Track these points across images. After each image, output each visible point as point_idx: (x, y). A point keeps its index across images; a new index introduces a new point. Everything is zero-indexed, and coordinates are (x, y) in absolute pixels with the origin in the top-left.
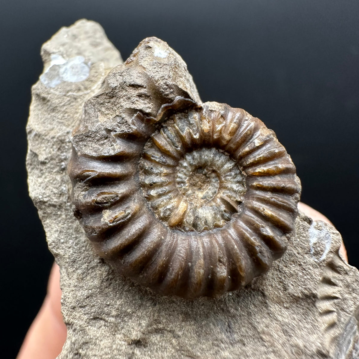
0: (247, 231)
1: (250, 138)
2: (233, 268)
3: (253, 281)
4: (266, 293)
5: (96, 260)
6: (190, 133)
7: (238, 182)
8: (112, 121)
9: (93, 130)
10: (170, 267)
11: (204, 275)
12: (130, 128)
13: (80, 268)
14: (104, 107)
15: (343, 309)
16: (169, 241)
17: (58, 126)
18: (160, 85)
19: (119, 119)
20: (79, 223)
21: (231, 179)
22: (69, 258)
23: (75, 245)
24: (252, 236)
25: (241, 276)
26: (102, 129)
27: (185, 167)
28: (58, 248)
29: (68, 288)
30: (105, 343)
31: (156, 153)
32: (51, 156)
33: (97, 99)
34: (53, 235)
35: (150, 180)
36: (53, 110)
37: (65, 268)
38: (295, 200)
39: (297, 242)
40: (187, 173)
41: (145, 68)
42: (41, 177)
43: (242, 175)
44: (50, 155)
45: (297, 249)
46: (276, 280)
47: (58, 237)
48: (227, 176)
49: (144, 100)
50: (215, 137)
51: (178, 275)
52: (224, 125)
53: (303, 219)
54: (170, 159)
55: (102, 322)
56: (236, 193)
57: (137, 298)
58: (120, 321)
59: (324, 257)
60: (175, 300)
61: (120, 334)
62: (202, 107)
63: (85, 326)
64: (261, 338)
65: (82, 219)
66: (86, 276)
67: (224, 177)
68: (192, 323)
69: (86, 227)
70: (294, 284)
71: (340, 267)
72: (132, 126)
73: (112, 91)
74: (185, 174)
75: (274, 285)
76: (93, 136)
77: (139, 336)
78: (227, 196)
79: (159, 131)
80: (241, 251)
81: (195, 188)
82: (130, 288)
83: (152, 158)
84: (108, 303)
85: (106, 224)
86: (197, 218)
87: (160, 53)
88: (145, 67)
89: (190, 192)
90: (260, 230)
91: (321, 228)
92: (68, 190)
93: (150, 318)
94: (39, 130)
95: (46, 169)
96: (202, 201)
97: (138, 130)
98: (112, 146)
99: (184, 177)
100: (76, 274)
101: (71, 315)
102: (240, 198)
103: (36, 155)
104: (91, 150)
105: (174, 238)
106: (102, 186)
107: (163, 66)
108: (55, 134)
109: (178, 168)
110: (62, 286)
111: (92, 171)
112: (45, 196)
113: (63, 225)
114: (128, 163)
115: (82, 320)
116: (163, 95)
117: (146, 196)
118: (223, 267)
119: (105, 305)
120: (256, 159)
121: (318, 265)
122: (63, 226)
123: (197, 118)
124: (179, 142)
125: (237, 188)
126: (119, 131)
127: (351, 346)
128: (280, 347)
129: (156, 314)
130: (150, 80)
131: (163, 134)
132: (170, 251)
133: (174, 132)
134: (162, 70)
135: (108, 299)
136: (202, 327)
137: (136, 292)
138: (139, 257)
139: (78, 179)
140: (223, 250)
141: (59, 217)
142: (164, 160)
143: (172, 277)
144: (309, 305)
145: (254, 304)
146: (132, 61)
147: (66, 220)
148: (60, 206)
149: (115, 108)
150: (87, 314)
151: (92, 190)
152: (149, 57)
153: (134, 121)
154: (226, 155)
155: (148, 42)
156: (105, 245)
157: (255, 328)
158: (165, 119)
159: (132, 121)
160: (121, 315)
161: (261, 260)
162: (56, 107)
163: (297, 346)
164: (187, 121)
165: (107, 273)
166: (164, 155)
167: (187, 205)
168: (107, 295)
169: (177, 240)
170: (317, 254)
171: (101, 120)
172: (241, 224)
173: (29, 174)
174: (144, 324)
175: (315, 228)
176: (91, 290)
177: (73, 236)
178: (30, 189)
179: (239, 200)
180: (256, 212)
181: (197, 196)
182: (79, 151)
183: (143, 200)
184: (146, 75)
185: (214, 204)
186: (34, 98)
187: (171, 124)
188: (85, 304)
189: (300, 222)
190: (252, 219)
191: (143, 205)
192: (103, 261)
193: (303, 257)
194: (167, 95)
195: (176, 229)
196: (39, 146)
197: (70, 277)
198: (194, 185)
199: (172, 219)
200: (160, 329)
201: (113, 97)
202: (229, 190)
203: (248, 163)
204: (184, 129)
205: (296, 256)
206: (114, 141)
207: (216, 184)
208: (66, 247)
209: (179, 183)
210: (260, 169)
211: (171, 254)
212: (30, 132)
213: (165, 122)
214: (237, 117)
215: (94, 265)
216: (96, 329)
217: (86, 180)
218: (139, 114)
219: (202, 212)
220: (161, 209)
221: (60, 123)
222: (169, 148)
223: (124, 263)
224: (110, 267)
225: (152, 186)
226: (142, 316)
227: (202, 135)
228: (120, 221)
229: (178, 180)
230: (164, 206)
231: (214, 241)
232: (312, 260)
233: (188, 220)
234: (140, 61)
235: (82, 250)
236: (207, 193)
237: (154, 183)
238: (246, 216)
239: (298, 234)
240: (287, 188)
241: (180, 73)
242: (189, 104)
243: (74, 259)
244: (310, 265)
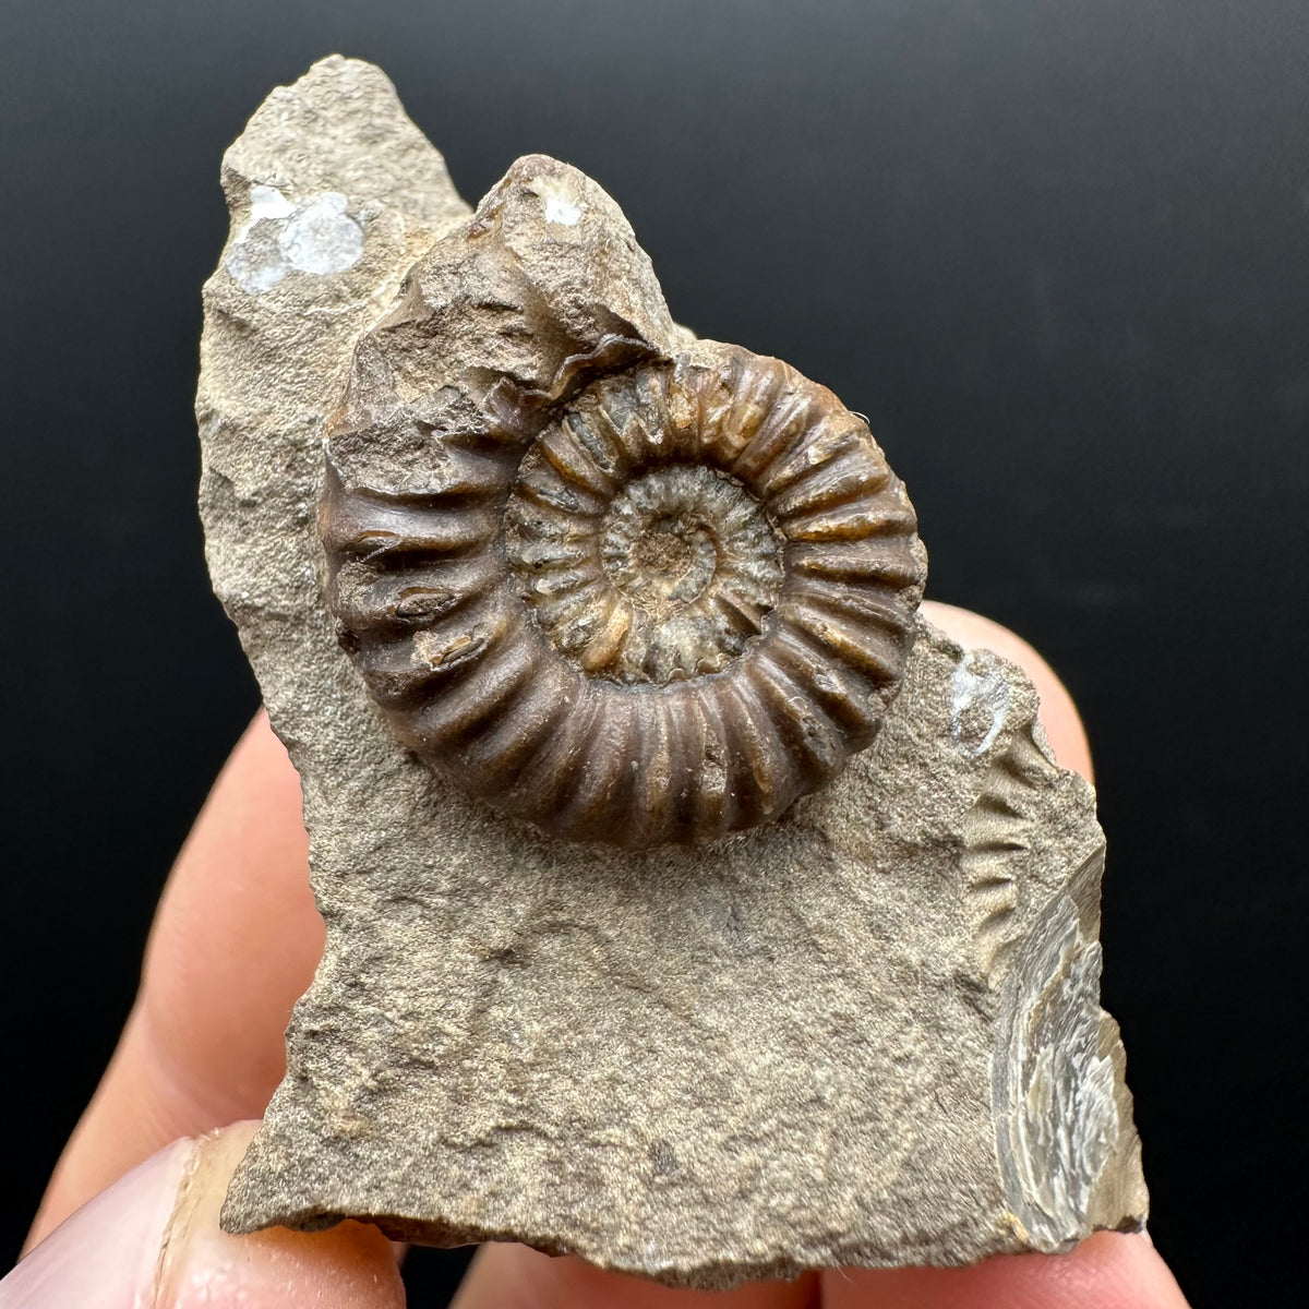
0: (780, 682)
1: (796, 442)
2: (742, 773)
3: (799, 804)
4: (831, 835)
5: (398, 757)
6: (640, 430)
7: (764, 556)
8: (433, 399)
9: (385, 424)
10: (586, 772)
11: (668, 790)
12: (483, 421)
13: (355, 777)
14: (411, 358)
15: (1035, 877)
16: (584, 708)
17: (283, 403)
18: (560, 305)
19: (452, 397)
20: (348, 662)
21: (747, 547)
22: (326, 752)
23: (341, 719)
24: (791, 693)
25: (761, 792)
26: (409, 421)
27: (627, 518)
28: (296, 726)
29: (326, 827)
30: (424, 957)
31: (551, 483)
32: (269, 486)
33: (393, 335)
34: (280, 695)
35: (534, 554)
36: (269, 356)
37: (317, 776)
38: (909, 603)
39: (918, 706)
40: (631, 533)
41: (520, 258)
42: (243, 541)
43: (775, 539)
44: (265, 484)
45: (916, 725)
46: (859, 803)
47: (294, 697)
48: (735, 539)
49: (517, 345)
50: (706, 440)
51: (606, 790)
52: (728, 410)
53: (938, 647)
54: (587, 497)
55: (416, 910)
56: (758, 585)
57: (503, 848)
58: (460, 904)
59: (986, 745)
60: (599, 853)
61: (461, 936)
62: (671, 359)
63: (373, 917)
64: (814, 943)
65: (358, 653)
66: (373, 795)
67: (727, 544)
68: (644, 908)
69: (371, 675)
70: (904, 813)
71: (1031, 769)
72: (488, 417)
73: (432, 319)
74: (626, 536)
75: (852, 816)
76: (383, 441)
77: (509, 940)
78: (734, 592)
79: (559, 424)
80: (763, 731)
81: (653, 571)
82: (486, 825)
83: (539, 496)
84: (430, 863)
85: (425, 668)
86: (655, 649)
87: (560, 212)
88: (521, 254)
89: (639, 581)
90: (811, 681)
91: (985, 670)
92: (319, 576)
93: (535, 898)
94: (234, 414)
95: (257, 519)
96: (670, 605)
97: (504, 427)
98: (435, 467)
99: (623, 542)
100: (346, 792)
101: (337, 892)
102: (768, 597)
103: (227, 482)
104: (382, 476)
105: (595, 701)
106: (411, 570)
107: (568, 252)
108: (277, 427)
109: (607, 520)
110: (310, 821)
111: (387, 534)
112: (257, 592)
113: (308, 667)
114: (478, 511)
115: (366, 904)
116: (568, 332)
117: (525, 594)
118: (718, 771)
119: (422, 867)
120: (811, 500)
121: (972, 766)
122: (305, 670)
123: (658, 389)
124: (611, 453)
125: (759, 571)
126: (452, 428)
127: (1059, 968)
128: (860, 964)
129: (552, 889)
130: (533, 291)
131: (568, 433)
132: (585, 733)
133: (599, 427)
134: (565, 263)
135: (428, 851)
136: (667, 918)
137: (500, 834)
138: (508, 749)
139: (348, 553)
140: (717, 730)
141: (297, 646)
142: (572, 501)
143: (590, 795)
144: (942, 864)
145: (799, 863)
146: (486, 231)
147: (314, 655)
148: (296, 618)
149: (441, 364)
150: (378, 889)
151: (385, 582)
152: (532, 224)
153: (493, 402)
154: (734, 486)
155: (529, 180)
156: (422, 718)
157: (800, 920)
158: (575, 392)
159: (488, 402)
160: (464, 890)
161: (813, 754)
162: (277, 348)
163: (902, 962)
164: (633, 397)
165: (426, 788)
166: (572, 488)
167: (631, 616)
168: (426, 842)
169: (603, 706)
170: (971, 737)
171: (404, 393)
172: (767, 664)
173: (207, 532)
174: (520, 913)
175: (969, 669)
176: (385, 830)
177: (334, 696)
178: (214, 573)
179: (765, 602)
180: (806, 634)
181: (658, 593)
182: (349, 478)
183: (517, 606)
184: (523, 280)
185: (699, 613)
186: (209, 319)
187: (591, 404)
188: (373, 866)
189: (930, 655)
190: (794, 651)
191: (518, 618)
192: (414, 759)
193: (933, 745)
194: (579, 333)
195: (601, 677)
196: (234, 457)
197: (331, 798)
198: (650, 564)
199: (592, 652)
200: (563, 925)
201: (435, 334)
202: (740, 576)
203: (789, 509)
204: (625, 419)
205: (914, 744)
206: (441, 455)
207: (706, 561)
208: (318, 724)
209: (610, 559)
210: (818, 525)
211: (587, 740)
212: (207, 418)
213: (574, 399)
214: (762, 388)
215: (390, 767)
216: (399, 926)
217: (368, 557)
218: (505, 383)
219: (669, 633)
220: (563, 628)
221: (288, 393)
222: (584, 470)
223: (470, 762)
224: (432, 771)
225: (540, 568)
226: (515, 892)
227: (670, 433)
228: (459, 660)
229: (608, 550)
230: (570, 620)
231: (696, 708)
232: (956, 752)
233: (631, 656)
234: (506, 236)
235: (359, 732)
236: (685, 583)
237: (546, 562)
238: (780, 645)
239: (921, 687)
240: (885, 574)
241: (615, 267)
242: (638, 353)
243: (339, 753)
244: (949, 765)
